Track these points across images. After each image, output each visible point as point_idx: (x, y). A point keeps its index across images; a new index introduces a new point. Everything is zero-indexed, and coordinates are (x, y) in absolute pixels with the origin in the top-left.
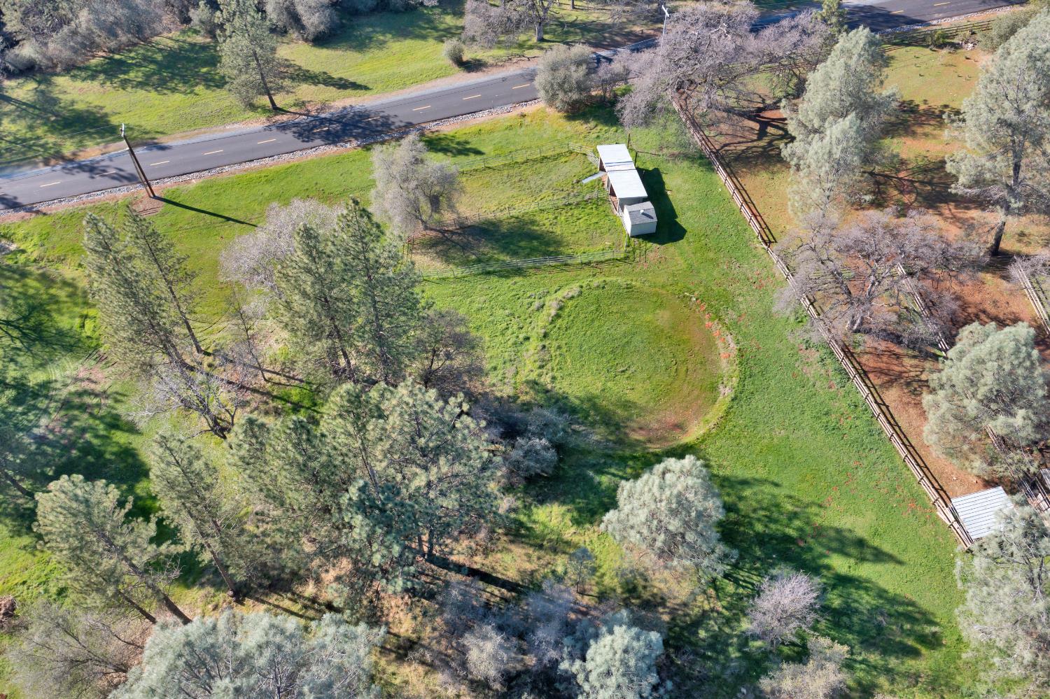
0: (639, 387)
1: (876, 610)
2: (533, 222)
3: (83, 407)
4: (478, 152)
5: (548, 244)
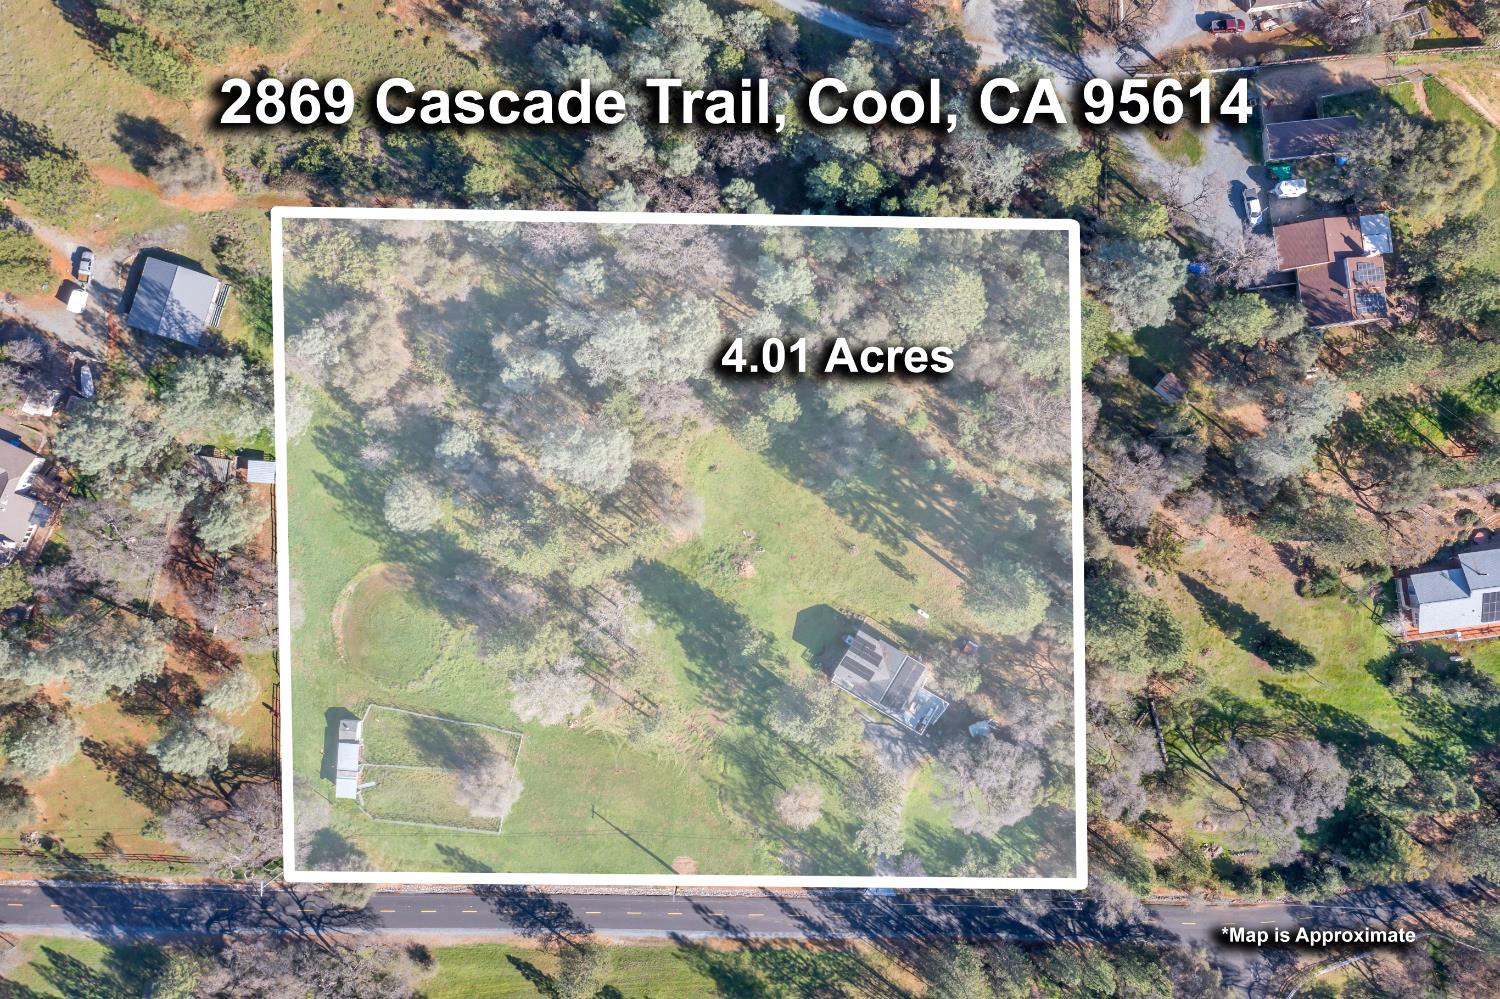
0: (397, 605)
1: (334, 449)
2: (420, 757)
3: (719, 698)
4: (439, 847)
5: (416, 734)
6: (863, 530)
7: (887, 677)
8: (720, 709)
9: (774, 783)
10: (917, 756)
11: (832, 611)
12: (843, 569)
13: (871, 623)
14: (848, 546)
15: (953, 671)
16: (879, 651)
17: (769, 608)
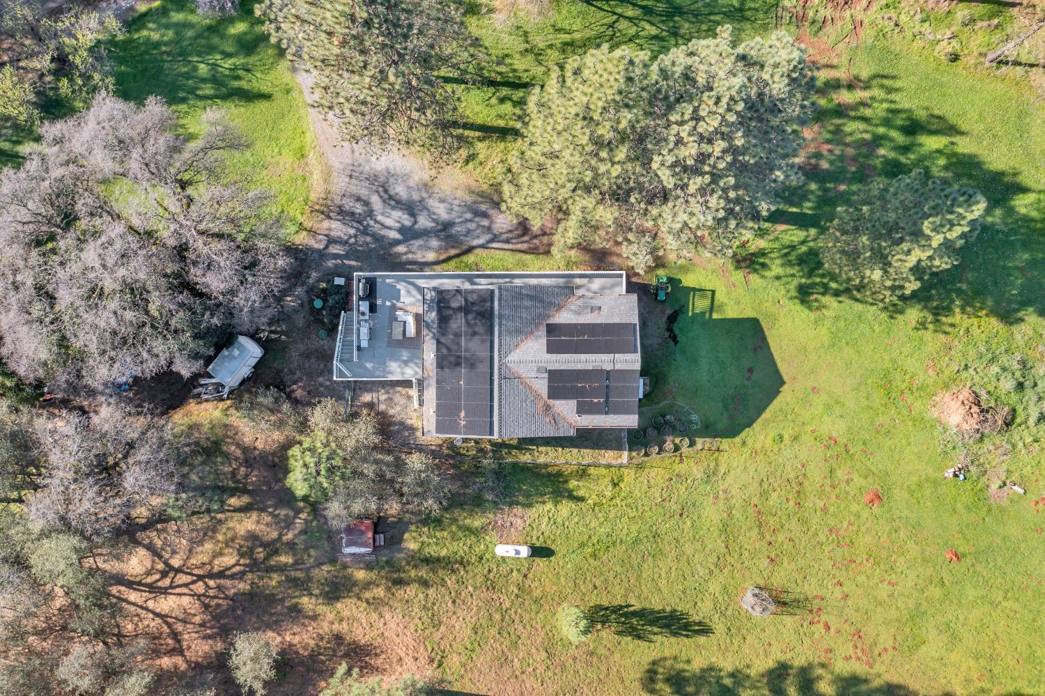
7: (513, 357)
10: (338, 228)
11: (709, 430)
12: (749, 538)
13: (609, 456)
14: (782, 602)
15: (369, 470)
16: (566, 408)
17: (849, 351)
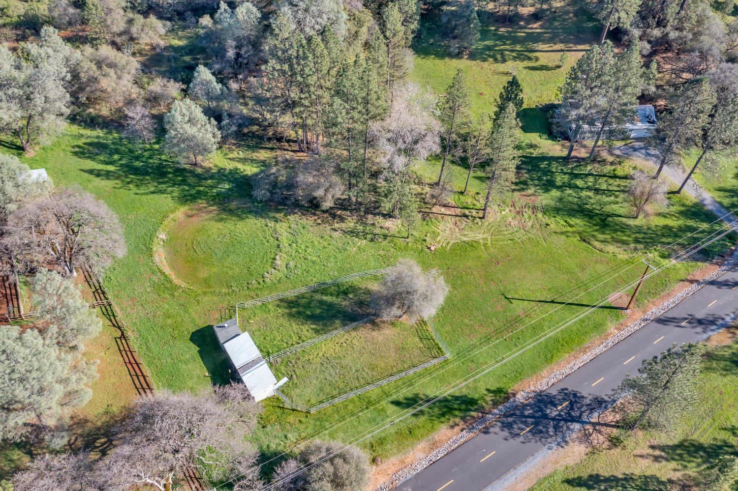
0: (214, 229)
6: (504, 61)
8: (523, 190)
9: (609, 216)
